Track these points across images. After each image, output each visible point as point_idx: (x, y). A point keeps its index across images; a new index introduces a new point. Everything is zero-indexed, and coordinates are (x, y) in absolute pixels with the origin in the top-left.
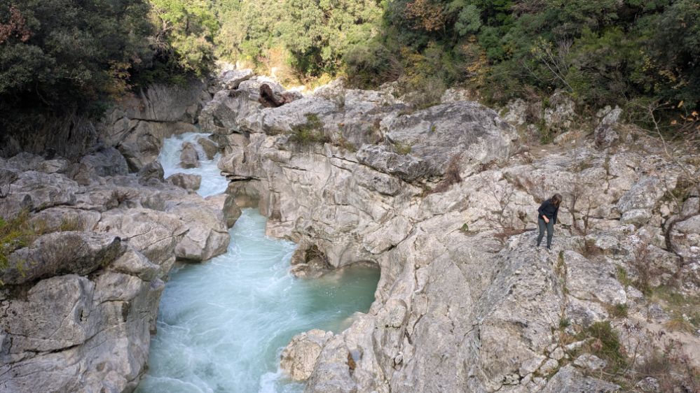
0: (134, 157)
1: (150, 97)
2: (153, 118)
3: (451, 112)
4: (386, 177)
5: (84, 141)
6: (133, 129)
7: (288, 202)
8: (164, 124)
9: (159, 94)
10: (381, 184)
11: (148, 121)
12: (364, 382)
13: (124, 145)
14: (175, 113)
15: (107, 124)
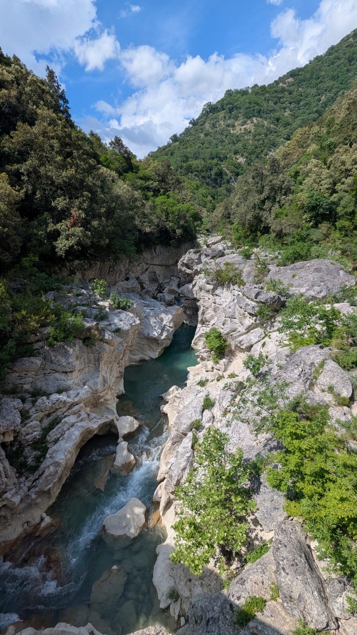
0: (145, 283)
1: (157, 253)
2: (158, 263)
3: (309, 266)
4: (254, 304)
5: (118, 274)
6: (147, 269)
7: (211, 314)
8: (164, 267)
9: (162, 251)
10: (249, 307)
11: (155, 265)
12: (207, 417)
13: (141, 278)
14: (170, 261)
15: (133, 266)
